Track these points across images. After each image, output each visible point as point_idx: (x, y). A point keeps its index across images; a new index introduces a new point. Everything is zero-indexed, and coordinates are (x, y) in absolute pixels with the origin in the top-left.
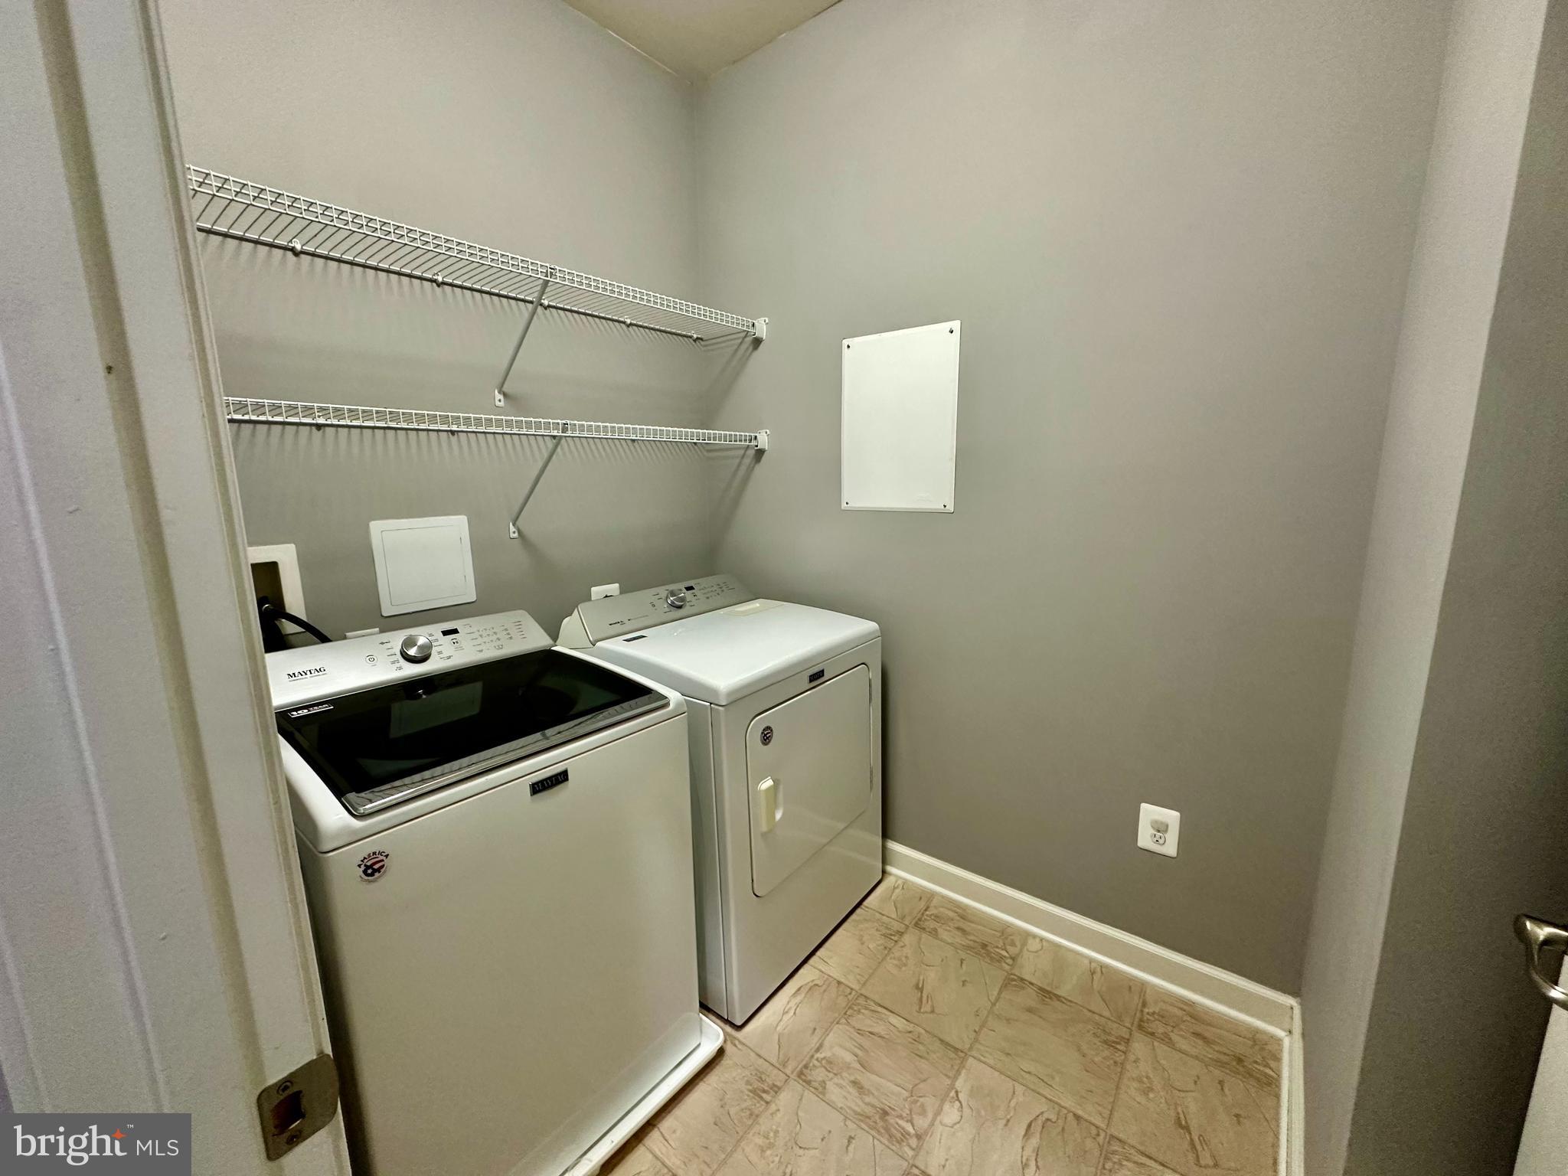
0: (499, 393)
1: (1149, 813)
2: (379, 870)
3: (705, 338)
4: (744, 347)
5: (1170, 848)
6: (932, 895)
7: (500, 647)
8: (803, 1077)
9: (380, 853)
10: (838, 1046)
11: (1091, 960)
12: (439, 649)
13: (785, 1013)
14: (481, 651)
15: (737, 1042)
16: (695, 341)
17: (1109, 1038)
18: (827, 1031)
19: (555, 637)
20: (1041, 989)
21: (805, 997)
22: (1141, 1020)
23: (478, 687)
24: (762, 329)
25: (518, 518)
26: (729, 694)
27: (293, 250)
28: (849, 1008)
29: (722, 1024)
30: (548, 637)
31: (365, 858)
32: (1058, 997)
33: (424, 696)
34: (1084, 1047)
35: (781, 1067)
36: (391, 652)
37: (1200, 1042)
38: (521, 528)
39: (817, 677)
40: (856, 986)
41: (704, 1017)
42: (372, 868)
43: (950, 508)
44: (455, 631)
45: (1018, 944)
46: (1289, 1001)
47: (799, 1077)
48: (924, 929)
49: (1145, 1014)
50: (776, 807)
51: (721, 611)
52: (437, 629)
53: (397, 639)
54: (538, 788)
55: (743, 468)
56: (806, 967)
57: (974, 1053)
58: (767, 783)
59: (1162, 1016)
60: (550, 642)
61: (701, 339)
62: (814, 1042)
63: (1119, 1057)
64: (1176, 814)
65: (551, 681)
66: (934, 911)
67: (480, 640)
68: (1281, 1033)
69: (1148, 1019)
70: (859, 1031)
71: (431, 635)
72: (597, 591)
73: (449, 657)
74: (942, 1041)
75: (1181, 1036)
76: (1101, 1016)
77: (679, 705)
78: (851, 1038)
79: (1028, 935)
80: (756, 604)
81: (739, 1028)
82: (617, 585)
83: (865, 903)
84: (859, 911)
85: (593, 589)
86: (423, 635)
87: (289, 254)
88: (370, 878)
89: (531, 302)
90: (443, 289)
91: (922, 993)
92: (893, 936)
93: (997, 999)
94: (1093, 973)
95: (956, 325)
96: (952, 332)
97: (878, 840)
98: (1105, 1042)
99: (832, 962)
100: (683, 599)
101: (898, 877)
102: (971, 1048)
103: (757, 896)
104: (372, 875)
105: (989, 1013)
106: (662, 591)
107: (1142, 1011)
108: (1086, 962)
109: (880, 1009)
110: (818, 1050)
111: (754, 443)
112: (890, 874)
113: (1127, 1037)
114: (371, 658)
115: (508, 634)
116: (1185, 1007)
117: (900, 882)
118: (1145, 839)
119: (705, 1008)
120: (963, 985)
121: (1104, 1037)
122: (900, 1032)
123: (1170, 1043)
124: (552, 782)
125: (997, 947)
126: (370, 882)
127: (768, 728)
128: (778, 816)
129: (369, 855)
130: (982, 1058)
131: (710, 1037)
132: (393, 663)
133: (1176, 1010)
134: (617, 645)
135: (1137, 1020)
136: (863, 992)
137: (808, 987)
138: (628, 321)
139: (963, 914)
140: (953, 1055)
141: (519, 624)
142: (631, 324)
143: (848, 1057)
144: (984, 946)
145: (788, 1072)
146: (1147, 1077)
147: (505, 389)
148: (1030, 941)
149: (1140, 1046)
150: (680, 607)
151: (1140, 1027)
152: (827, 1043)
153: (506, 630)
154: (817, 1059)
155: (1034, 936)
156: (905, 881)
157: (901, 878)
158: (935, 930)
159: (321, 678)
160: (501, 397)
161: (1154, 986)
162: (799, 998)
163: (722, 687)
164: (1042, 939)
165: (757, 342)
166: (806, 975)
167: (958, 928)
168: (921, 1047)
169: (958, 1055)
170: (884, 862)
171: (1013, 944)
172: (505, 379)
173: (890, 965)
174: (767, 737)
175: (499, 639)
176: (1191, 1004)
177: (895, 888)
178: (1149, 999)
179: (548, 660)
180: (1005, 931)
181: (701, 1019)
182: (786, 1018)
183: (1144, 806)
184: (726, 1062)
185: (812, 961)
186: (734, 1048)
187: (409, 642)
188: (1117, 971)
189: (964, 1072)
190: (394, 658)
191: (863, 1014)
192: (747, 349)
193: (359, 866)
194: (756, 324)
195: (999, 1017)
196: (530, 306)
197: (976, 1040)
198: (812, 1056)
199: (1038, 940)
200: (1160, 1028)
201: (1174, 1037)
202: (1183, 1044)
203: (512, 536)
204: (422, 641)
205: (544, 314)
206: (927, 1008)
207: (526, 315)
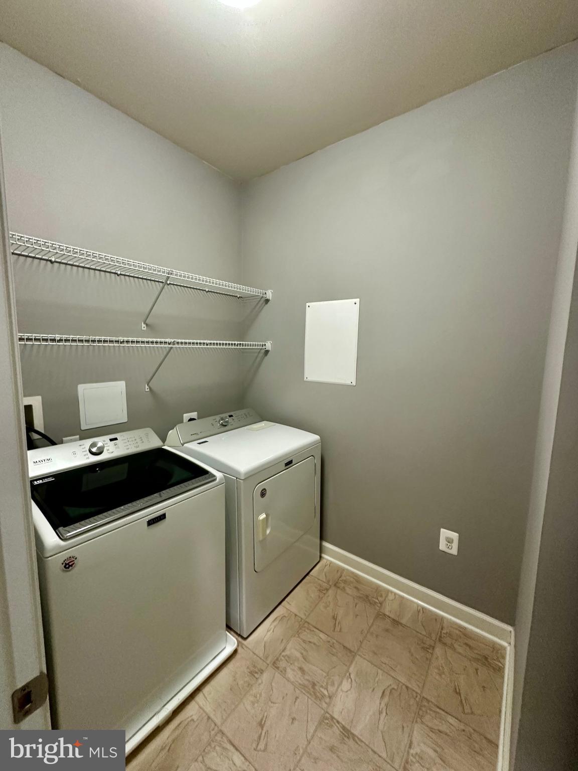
0: (144, 323)
1: (445, 533)
2: (72, 566)
3: (243, 296)
4: (261, 303)
5: (454, 551)
6: (343, 569)
7: (137, 447)
8: (275, 665)
9: (73, 557)
10: (293, 649)
11: (418, 605)
12: (107, 448)
13: (268, 631)
14: (128, 449)
15: (244, 647)
16: (238, 298)
17: (424, 645)
18: (288, 642)
19: (164, 440)
20: (393, 620)
21: (278, 623)
22: (440, 637)
23: (126, 465)
24: (269, 295)
25: (150, 382)
26: (246, 474)
27: (51, 261)
28: (300, 629)
29: (237, 637)
30: (160, 441)
31: (65, 560)
32: (401, 624)
33: (99, 471)
34: (412, 650)
35: (265, 660)
36: (84, 450)
37: (468, 648)
38: (151, 387)
39: (289, 463)
40: (303, 617)
41: (228, 633)
42: (68, 565)
43: (354, 384)
44: (116, 439)
45: (384, 596)
46: (510, 628)
47: (273, 665)
48: (339, 587)
49: (442, 633)
50: (267, 527)
51: (246, 427)
52: (107, 438)
53: (88, 443)
54: (151, 522)
55: (258, 359)
56: (280, 607)
57: (360, 653)
58: (263, 516)
59: (450, 635)
60: (162, 443)
61: (242, 297)
62: (282, 648)
63: (429, 656)
64: (457, 535)
65: (161, 464)
66: (344, 578)
67: (128, 444)
68: (505, 644)
69: (444, 636)
70: (304, 641)
71: (104, 441)
72: (186, 416)
73: (112, 452)
74: (344, 647)
75: (459, 645)
76: (421, 634)
77: (221, 479)
78: (300, 644)
79: (388, 591)
80: (263, 424)
81: (245, 639)
82: (196, 413)
83: (311, 573)
84: (307, 577)
85: (184, 415)
86: (100, 441)
87: (49, 263)
88: (67, 569)
89: (163, 282)
90: (120, 278)
91: (336, 620)
92: (323, 591)
93: (373, 624)
94: (419, 612)
95: (357, 300)
96: (356, 304)
97: (318, 541)
98: (423, 648)
99: (293, 604)
100: (227, 422)
101: (327, 560)
102: (358, 650)
103: (256, 571)
104: (68, 568)
105: (368, 633)
106: (218, 418)
107: (441, 632)
108: (415, 605)
109: (315, 630)
110: (283, 651)
111: (264, 347)
112: (324, 558)
113: (433, 645)
114: (74, 453)
115: (142, 440)
116: (461, 630)
117: (328, 563)
118: (443, 546)
119: (229, 628)
120: (356, 617)
121: (422, 645)
122: (324, 641)
123: (454, 649)
124: (158, 519)
125: (373, 597)
126: (67, 571)
127: (264, 489)
128: (268, 532)
129: (67, 559)
130: (363, 656)
131: (230, 643)
132: (85, 455)
133: (457, 632)
134: (193, 446)
135: (438, 636)
136: (307, 620)
137: (280, 618)
138: (207, 290)
139: (358, 579)
140: (349, 654)
141: (147, 435)
142: (208, 291)
143: (298, 655)
144: (367, 596)
145: (268, 662)
146: (442, 667)
147: (147, 322)
148: (390, 594)
149: (439, 651)
150: (225, 426)
151: (440, 640)
152: (288, 647)
153: (141, 438)
154: (283, 656)
155: (392, 592)
156: (331, 562)
157: (329, 561)
158: (344, 588)
159: (50, 463)
160: (145, 326)
161: (447, 619)
162: (275, 623)
163: (242, 470)
164: (395, 594)
165: (267, 301)
166: (280, 611)
167: (355, 587)
168: (334, 650)
169: (351, 653)
170: (321, 552)
171: (381, 596)
172: (147, 318)
173: (321, 606)
174: (263, 494)
175: (137, 443)
176: (465, 628)
177: (326, 566)
178: (445, 625)
179: (160, 454)
180: (378, 589)
181: (226, 634)
182: (269, 633)
183: (442, 530)
184: (238, 656)
185: (283, 603)
186: (243, 650)
187: (94, 445)
188: (430, 611)
189: (354, 663)
190: (85, 453)
191: (307, 632)
192: (262, 304)
193: (63, 564)
194: (267, 293)
195: (372, 634)
196: (161, 284)
197: (361, 646)
198: (281, 654)
199: (393, 594)
200: (448, 641)
201: (456, 646)
202: (460, 650)
203: (146, 390)
204: (100, 444)
205: (168, 288)
206: (337, 629)
207: (159, 289)
